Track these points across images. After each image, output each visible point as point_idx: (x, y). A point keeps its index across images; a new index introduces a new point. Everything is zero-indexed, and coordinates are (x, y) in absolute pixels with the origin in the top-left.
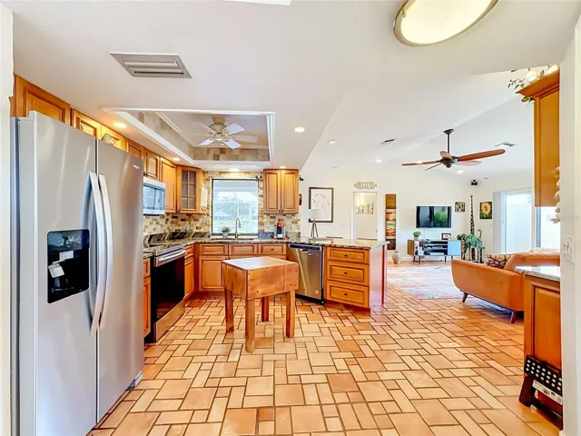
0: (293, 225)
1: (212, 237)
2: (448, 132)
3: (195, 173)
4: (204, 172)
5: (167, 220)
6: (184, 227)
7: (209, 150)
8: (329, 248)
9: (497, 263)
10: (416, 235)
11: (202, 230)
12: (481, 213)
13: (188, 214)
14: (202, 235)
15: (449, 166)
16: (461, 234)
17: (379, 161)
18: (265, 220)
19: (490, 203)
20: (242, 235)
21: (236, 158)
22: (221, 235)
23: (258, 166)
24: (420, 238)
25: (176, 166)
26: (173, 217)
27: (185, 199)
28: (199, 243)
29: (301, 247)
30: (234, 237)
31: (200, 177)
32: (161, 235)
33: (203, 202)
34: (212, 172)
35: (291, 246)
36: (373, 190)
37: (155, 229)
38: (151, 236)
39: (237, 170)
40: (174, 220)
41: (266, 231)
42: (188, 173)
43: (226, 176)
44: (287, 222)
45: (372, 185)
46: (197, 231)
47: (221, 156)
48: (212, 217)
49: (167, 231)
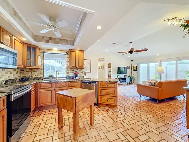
0: (81, 74)
1: (44, 79)
2: (131, 43)
3: (35, 48)
4: (40, 49)
5: (18, 71)
6: (28, 75)
7: (43, 37)
8: (100, 83)
9: (152, 85)
10: (118, 76)
11: (38, 76)
12: (134, 69)
13: (30, 69)
14: (38, 79)
15: (131, 54)
16: (129, 75)
17: (107, 51)
18: (69, 71)
19: (136, 66)
20: (59, 78)
21: (58, 43)
22: (48, 78)
23: (67, 47)
24: (119, 77)
25: (24, 43)
26: (21, 70)
27: (30, 61)
28: (38, 83)
29: (88, 83)
30: (55, 79)
31: (37, 51)
32: (14, 80)
33: (39, 63)
34: (44, 49)
35: (83, 82)
36: (104, 61)
37: (9, 77)
38: (7, 81)
39: (57, 49)
40: (22, 71)
41: (70, 76)
42: (31, 48)
43: (51, 52)
44: (79, 72)
45: (104, 59)
46: (36, 77)
47: (50, 41)
48: (43, 70)
49: (18, 77)
